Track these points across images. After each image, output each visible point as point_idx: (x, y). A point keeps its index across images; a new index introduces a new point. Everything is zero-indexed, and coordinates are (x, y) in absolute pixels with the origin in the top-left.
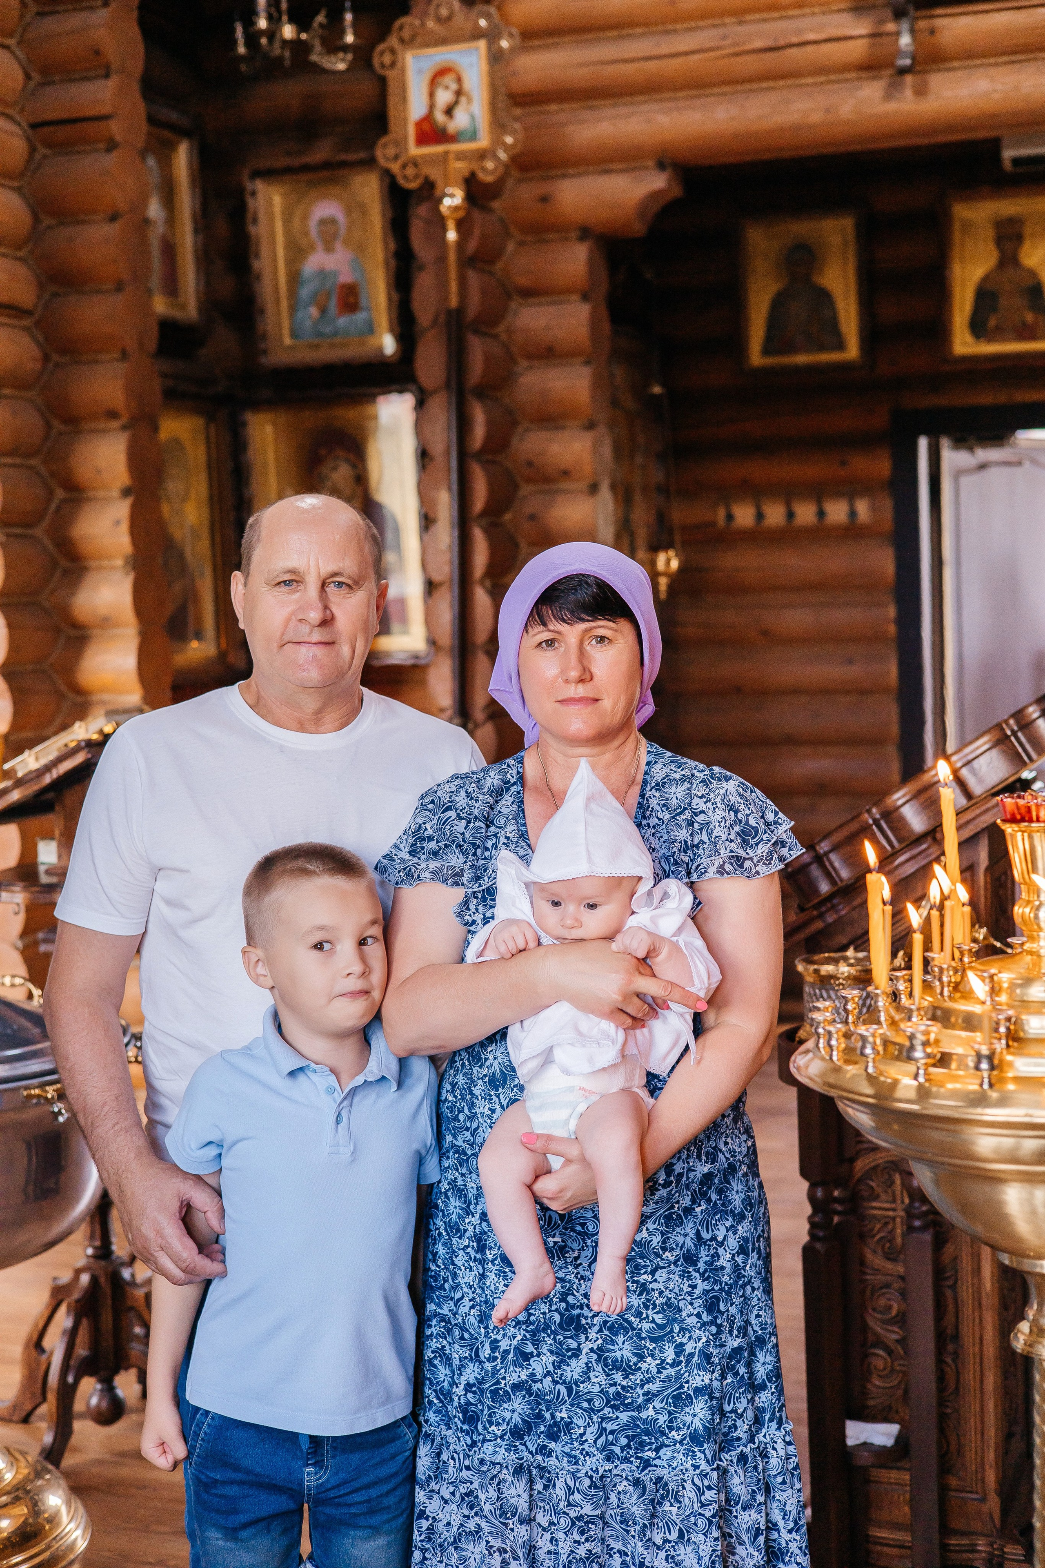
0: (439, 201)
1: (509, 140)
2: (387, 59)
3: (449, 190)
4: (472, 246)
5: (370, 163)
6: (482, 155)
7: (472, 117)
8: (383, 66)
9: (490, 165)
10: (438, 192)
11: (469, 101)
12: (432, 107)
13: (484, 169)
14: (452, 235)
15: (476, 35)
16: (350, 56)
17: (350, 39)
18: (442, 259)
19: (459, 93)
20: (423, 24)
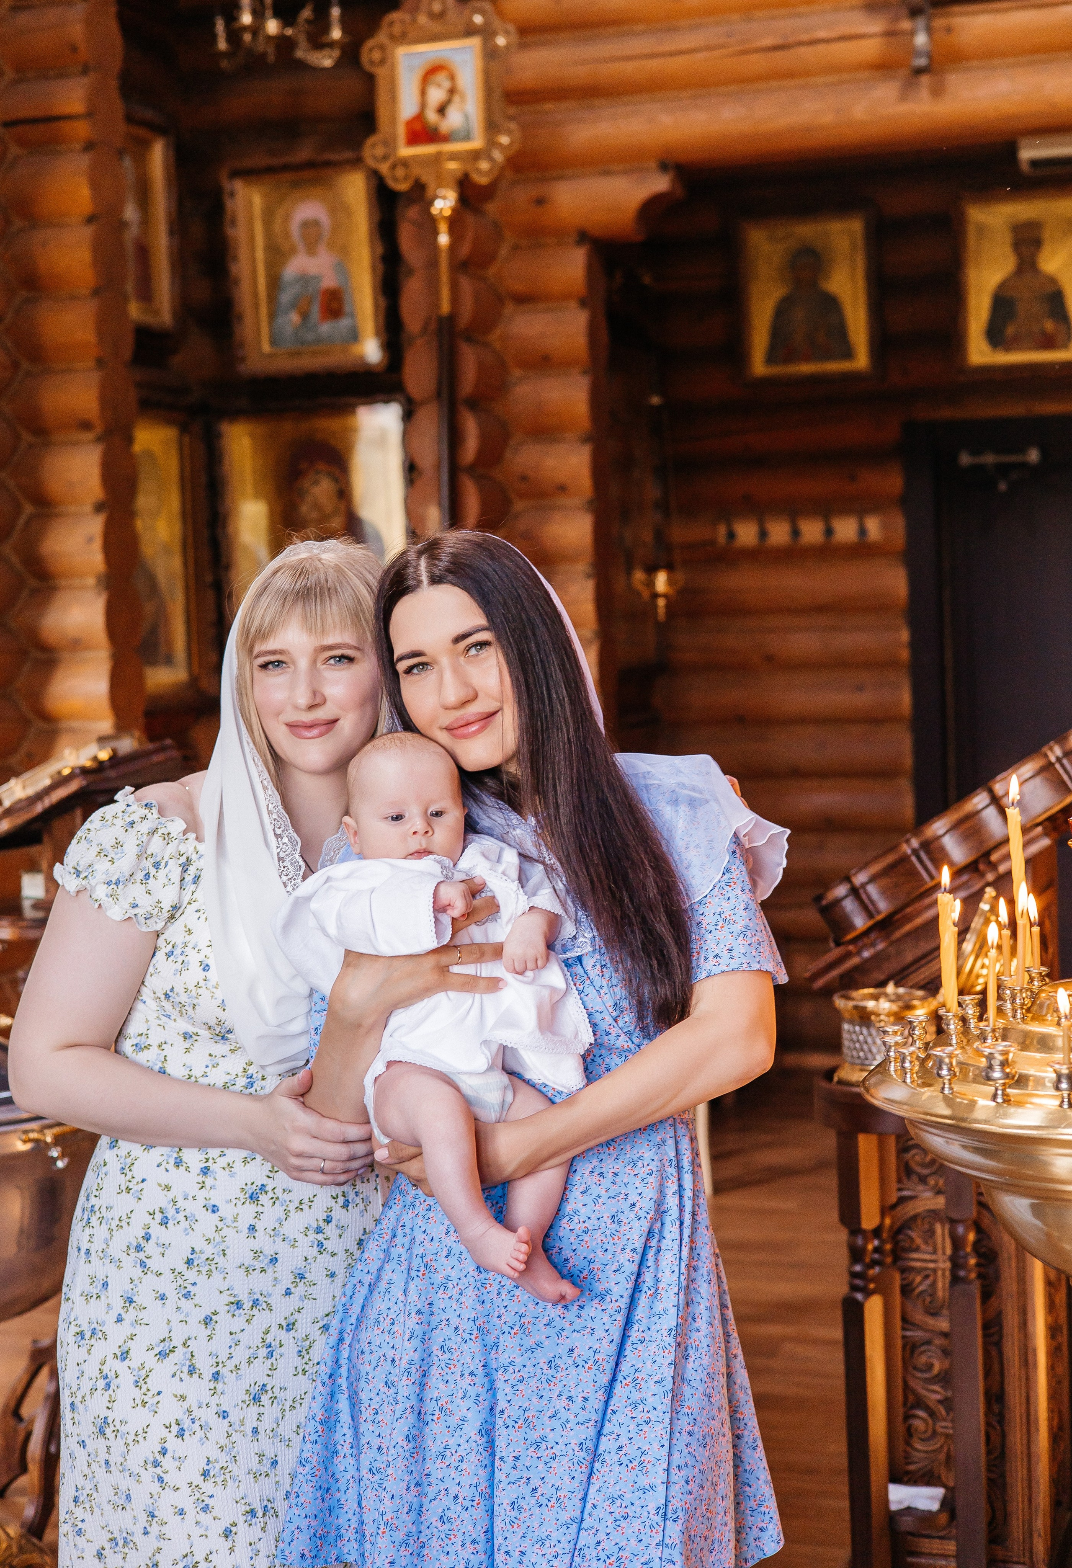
0: (431, 203)
1: (504, 140)
2: (376, 55)
3: (442, 192)
4: (465, 249)
5: (357, 162)
6: (476, 155)
7: (466, 117)
8: (372, 62)
9: (484, 165)
10: (430, 193)
11: (463, 99)
12: (423, 105)
13: (479, 171)
14: (444, 239)
15: (470, 31)
16: (336, 53)
17: (336, 34)
18: (433, 263)
19: (452, 91)
20: (414, 20)
